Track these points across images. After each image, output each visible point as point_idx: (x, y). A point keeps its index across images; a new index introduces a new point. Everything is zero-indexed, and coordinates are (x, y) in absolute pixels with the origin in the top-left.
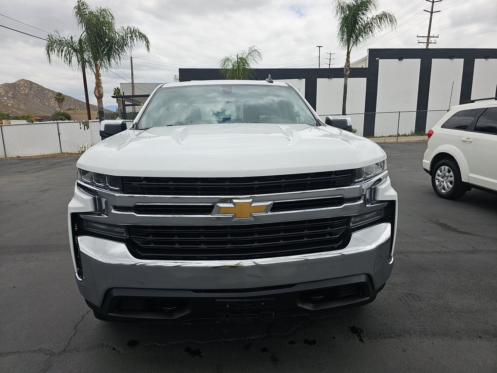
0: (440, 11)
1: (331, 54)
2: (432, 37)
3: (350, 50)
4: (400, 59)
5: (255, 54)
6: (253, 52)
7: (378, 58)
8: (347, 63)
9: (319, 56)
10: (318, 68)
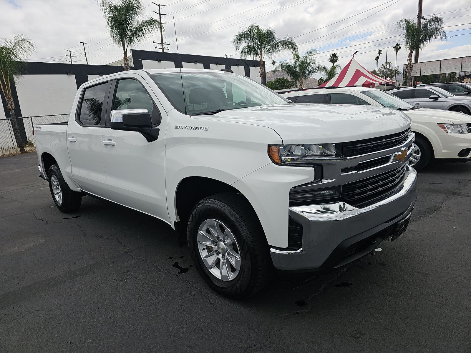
0: (166, 23)
1: (70, 51)
2: (165, 44)
3: (126, 49)
4: (159, 61)
5: (24, 44)
6: (20, 42)
7: (141, 59)
8: (126, 61)
9: (85, 53)
10: (86, 64)
